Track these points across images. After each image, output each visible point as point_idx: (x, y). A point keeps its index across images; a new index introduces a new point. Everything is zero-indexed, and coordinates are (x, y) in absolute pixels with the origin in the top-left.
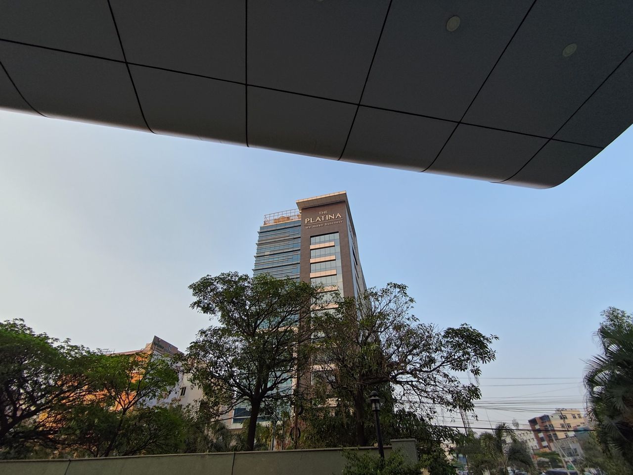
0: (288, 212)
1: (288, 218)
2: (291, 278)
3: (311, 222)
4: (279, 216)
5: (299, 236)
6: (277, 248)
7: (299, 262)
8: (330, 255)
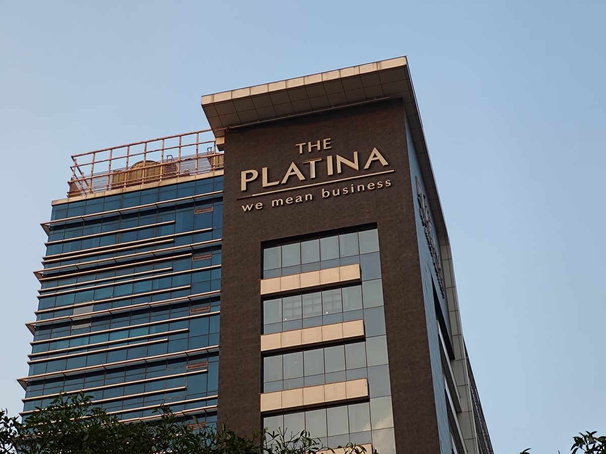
0: (168, 143)
1: (170, 168)
2: (178, 413)
3: (265, 183)
4: (132, 161)
5: (217, 240)
6: (125, 292)
7: (214, 347)
8: (343, 317)
